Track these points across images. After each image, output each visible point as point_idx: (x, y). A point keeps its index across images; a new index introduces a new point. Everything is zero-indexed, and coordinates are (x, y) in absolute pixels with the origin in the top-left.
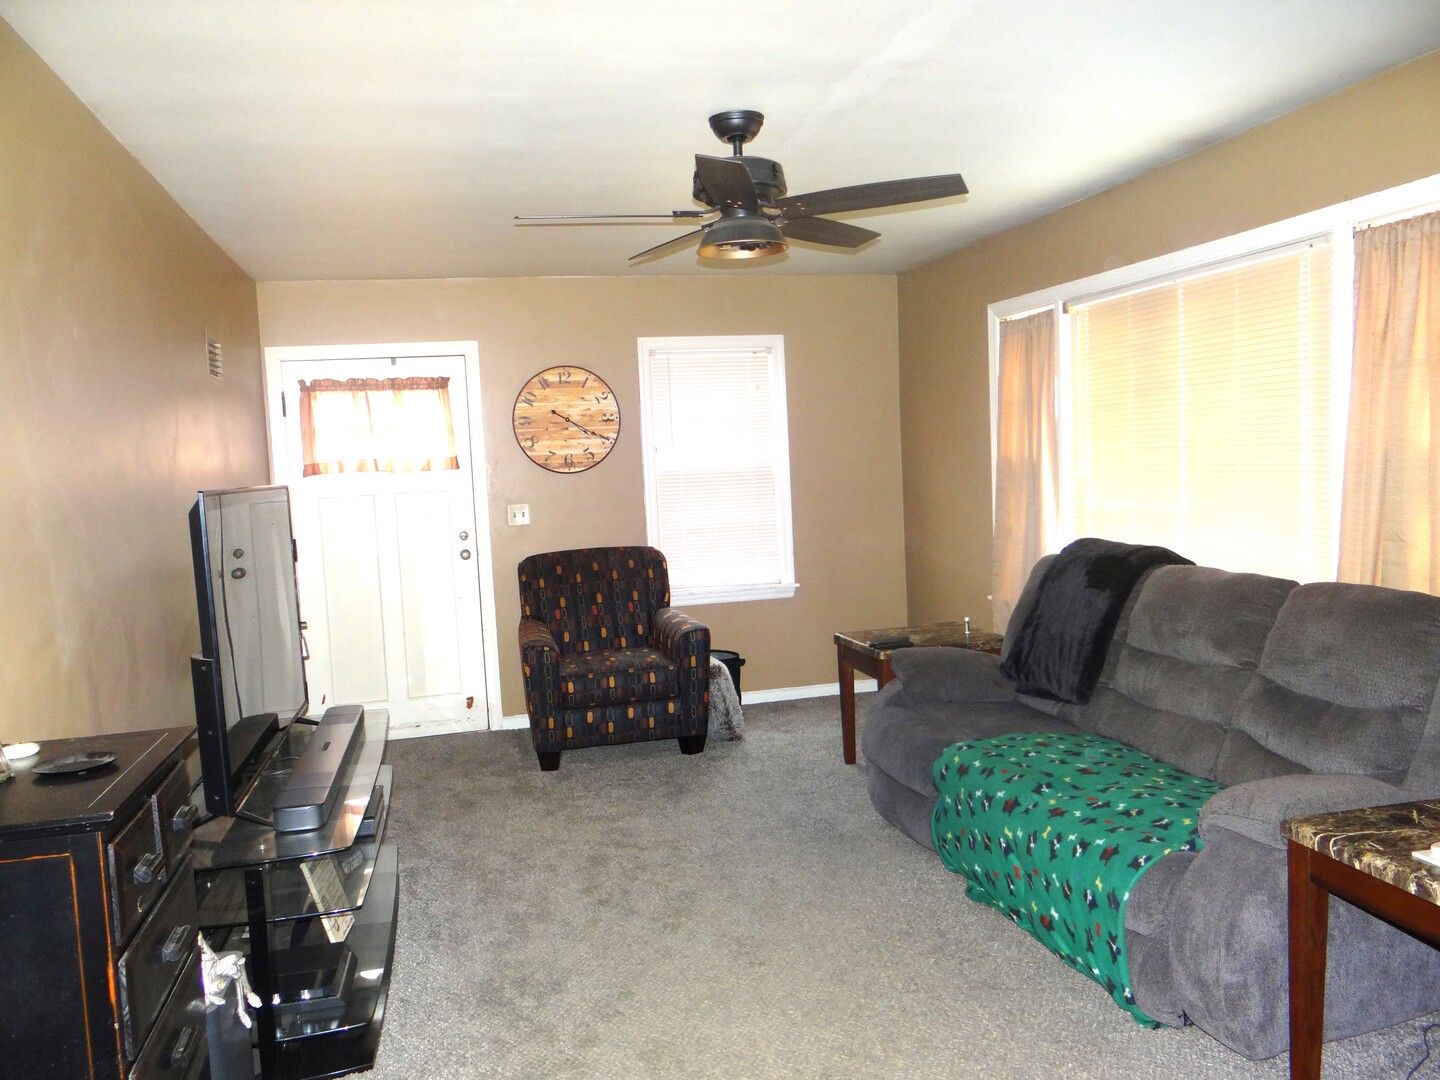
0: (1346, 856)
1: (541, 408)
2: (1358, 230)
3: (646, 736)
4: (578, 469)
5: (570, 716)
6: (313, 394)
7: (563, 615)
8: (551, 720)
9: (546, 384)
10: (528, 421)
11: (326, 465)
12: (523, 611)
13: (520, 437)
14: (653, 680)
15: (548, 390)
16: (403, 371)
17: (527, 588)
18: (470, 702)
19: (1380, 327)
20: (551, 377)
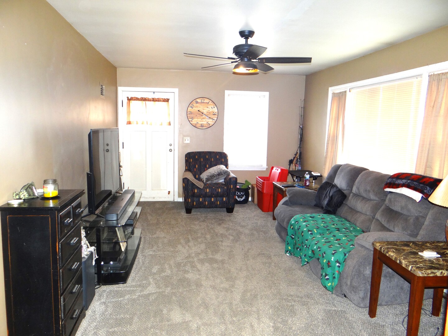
0: (385, 252)
1: (195, 109)
2: (430, 74)
3: (216, 207)
4: (205, 128)
5: (195, 199)
6: (130, 101)
7: (196, 170)
8: (190, 200)
9: (197, 102)
10: (191, 113)
11: (133, 122)
12: (186, 168)
13: (188, 118)
14: (220, 191)
15: (198, 104)
16: (156, 96)
17: (187, 161)
18: (169, 193)
19: (432, 104)
20: (199, 100)
